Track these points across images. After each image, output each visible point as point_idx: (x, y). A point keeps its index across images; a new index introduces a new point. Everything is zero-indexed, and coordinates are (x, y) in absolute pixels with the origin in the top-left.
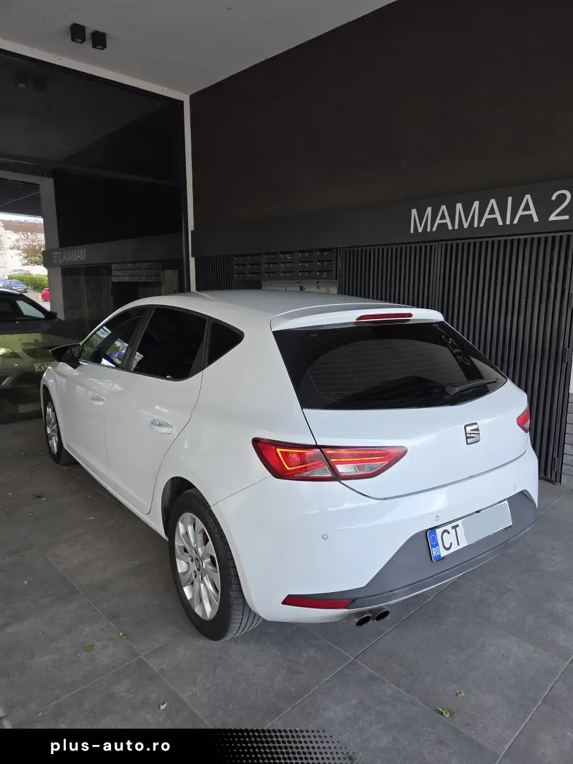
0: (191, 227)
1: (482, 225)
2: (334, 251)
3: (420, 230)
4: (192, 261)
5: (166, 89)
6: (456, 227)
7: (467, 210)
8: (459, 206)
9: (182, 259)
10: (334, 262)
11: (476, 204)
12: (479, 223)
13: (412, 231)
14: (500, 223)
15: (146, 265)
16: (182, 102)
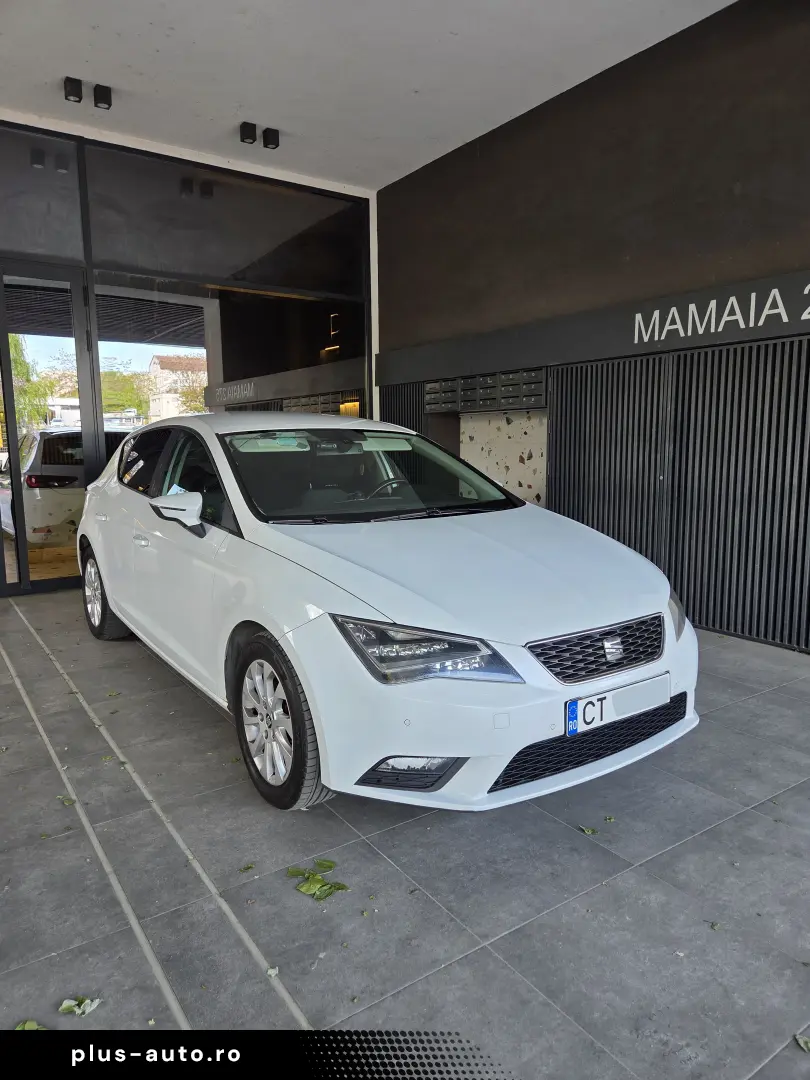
0: (375, 350)
1: (720, 329)
2: (544, 370)
3: (646, 339)
4: (376, 390)
5: (347, 186)
6: (689, 333)
7: (702, 312)
8: (692, 307)
9: (364, 389)
10: (544, 384)
11: (713, 304)
12: (717, 327)
13: (636, 341)
14: (742, 325)
15: (321, 399)
16: (367, 200)
